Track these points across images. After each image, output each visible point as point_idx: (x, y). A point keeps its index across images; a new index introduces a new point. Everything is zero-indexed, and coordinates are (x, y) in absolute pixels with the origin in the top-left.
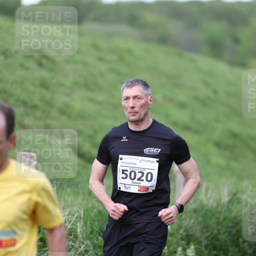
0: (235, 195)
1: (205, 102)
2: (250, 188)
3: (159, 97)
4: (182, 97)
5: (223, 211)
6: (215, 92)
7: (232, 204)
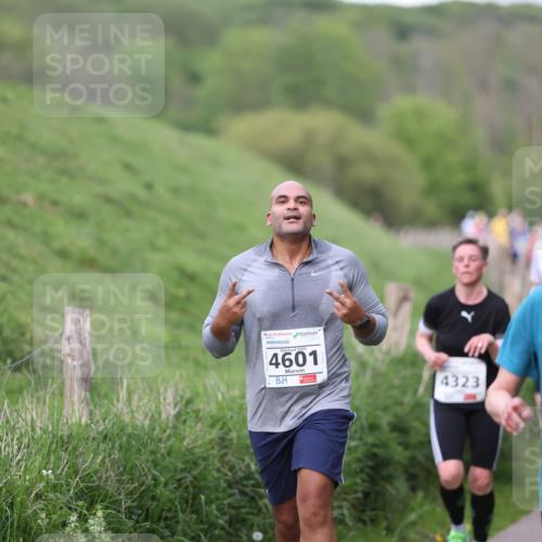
0: (189, 402)
1: (125, 208)
2: (223, 387)
3: (28, 197)
4: (78, 197)
5: (165, 436)
6: (149, 187)
7: (185, 421)
